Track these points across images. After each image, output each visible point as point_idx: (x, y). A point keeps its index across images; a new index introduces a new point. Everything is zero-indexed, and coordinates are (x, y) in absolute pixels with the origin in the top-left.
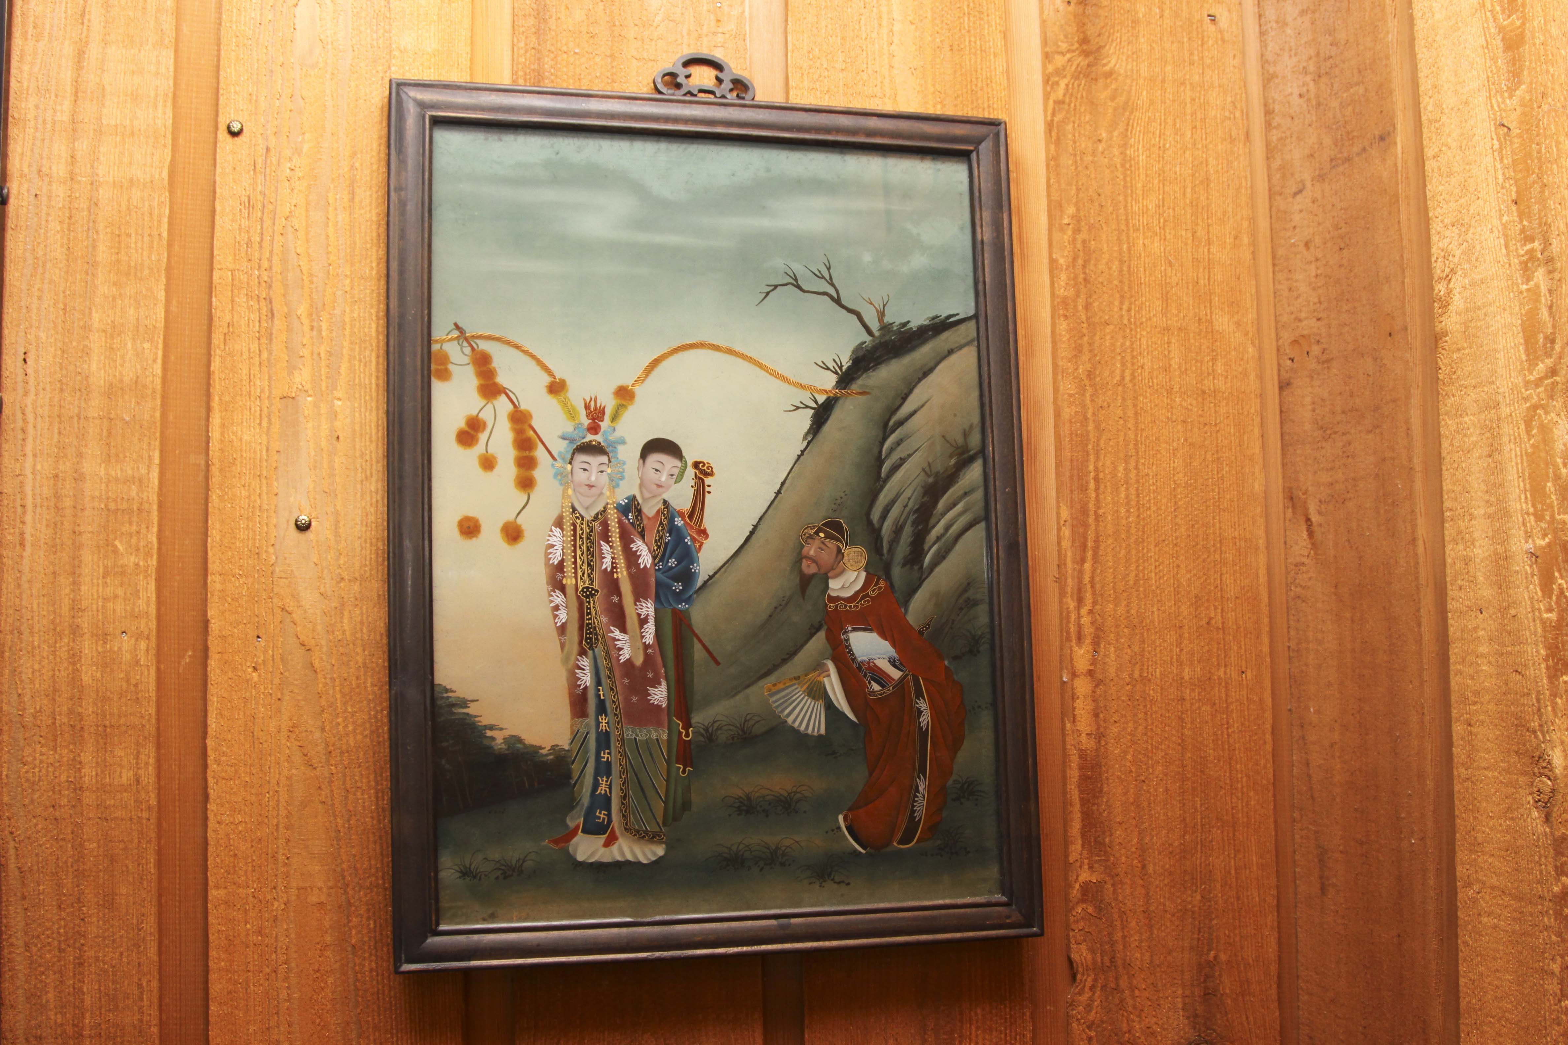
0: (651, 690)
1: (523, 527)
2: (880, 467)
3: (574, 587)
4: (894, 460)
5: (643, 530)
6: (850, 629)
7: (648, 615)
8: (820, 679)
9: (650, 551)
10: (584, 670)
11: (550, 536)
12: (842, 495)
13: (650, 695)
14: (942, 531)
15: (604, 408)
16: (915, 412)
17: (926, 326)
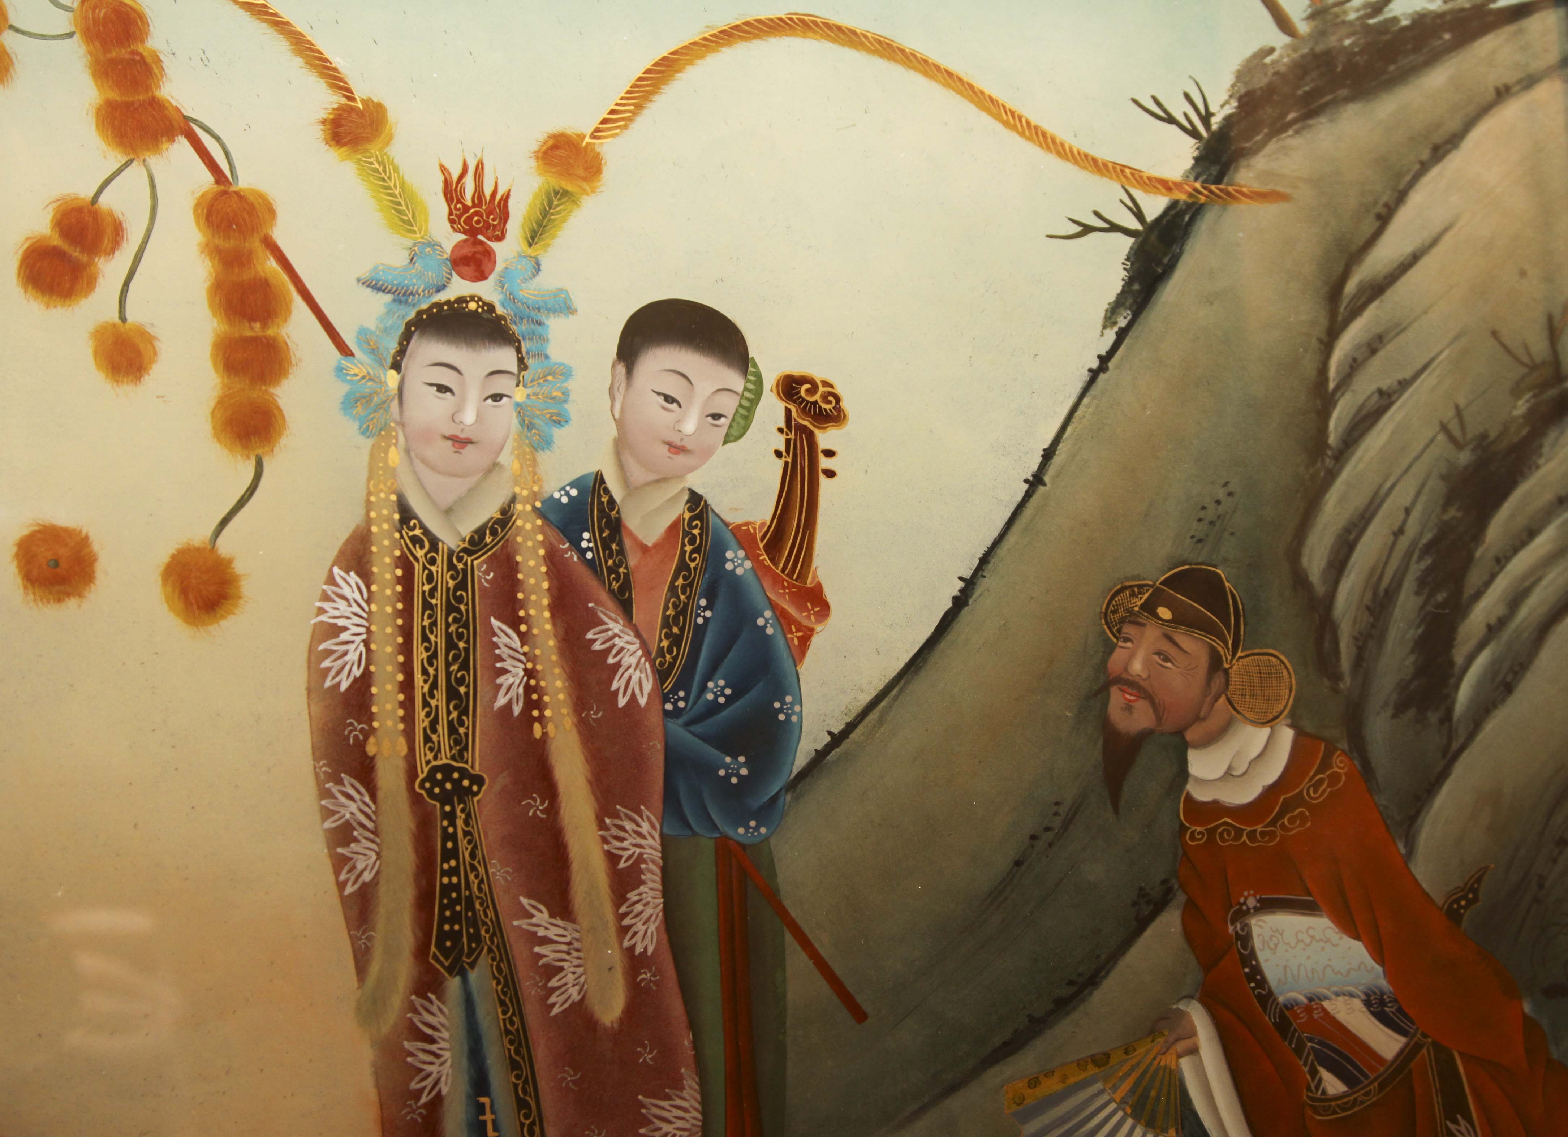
0: (652, 1106)
1: (239, 567)
2: (1324, 414)
3: (402, 764)
4: (1361, 398)
5: (626, 585)
6: (1251, 902)
7: (640, 859)
8: (1168, 1060)
9: (647, 653)
10: (432, 1040)
11: (326, 598)
12: (1221, 494)
13: (646, 1121)
14: (1501, 610)
15: (506, 197)
16: (1415, 258)
17: (1439, 16)
